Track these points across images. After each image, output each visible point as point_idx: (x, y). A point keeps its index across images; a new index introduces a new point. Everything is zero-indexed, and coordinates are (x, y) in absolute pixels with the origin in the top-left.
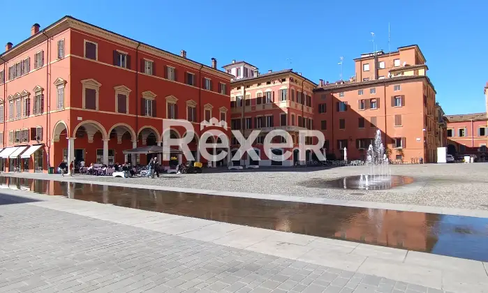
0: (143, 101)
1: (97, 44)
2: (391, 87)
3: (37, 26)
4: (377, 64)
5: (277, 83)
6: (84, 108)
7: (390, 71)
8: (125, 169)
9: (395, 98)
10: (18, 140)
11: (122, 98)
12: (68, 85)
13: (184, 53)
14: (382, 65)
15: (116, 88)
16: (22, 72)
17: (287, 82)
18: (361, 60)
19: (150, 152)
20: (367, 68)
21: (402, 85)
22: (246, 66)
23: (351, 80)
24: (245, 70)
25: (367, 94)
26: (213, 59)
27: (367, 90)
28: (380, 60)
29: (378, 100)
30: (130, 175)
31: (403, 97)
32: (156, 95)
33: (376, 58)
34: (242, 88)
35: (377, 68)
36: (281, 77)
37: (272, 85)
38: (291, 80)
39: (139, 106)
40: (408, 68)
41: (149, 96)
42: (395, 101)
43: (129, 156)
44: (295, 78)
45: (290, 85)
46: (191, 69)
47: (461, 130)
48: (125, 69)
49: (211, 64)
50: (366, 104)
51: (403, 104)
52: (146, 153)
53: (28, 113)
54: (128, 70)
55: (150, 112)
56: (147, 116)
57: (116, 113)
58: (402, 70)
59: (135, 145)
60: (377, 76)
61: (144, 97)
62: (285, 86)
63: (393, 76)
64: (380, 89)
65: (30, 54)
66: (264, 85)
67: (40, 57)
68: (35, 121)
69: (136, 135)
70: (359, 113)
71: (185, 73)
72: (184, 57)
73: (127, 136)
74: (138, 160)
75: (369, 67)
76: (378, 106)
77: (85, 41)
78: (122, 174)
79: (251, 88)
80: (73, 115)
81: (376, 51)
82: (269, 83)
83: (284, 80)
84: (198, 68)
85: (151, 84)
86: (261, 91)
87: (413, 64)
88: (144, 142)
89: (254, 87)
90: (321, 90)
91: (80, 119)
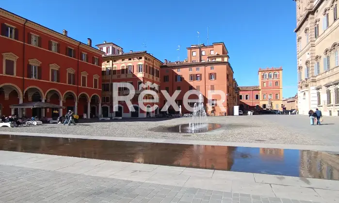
0: (30, 67)
2: (208, 67)
4: (201, 52)
5: (136, 60)
7: (208, 57)
8: (11, 120)
9: (211, 75)
14: (203, 53)
15: (4, 55)
17: (143, 59)
18: (191, 49)
19: (35, 107)
20: (194, 54)
21: (215, 67)
22: (114, 46)
23: (185, 61)
24: (113, 49)
25: (194, 71)
26: (89, 39)
27: (194, 68)
28: (202, 49)
29: (201, 75)
30: (16, 125)
31: (215, 74)
32: (41, 63)
33: (200, 48)
34: (111, 61)
35: (201, 55)
36: (139, 56)
37: (132, 60)
38: (146, 58)
40: (218, 56)
42: (211, 76)
43: (16, 110)
44: (148, 57)
45: (145, 62)
46: (71, 45)
47: (247, 96)
48: (13, 39)
49: (88, 43)
50: (194, 77)
51: (215, 79)
52: (31, 107)
54: (15, 40)
55: (35, 76)
56: (33, 78)
57: (4, 74)
58: (215, 57)
59: (21, 101)
60: (201, 60)
61: (30, 64)
62: (141, 62)
63: (210, 61)
64: (202, 68)
66: (127, 61)
69: (23, 93)
70: (190, 83)
71: (66, 48)
73: (14, 94)
74: (24, 113)
75: (196, 53)
76: (201, 79)
78: (8, 124)
79: (117, 62)
81: (200, 44)
82: (130, 59)
83: (141, 58)
84: (77, 44)
85: (35, 53)
86: (123, 65)
87: (221, 54)
88: (30, 99)
89: (120, 61)
90: (166, 66)
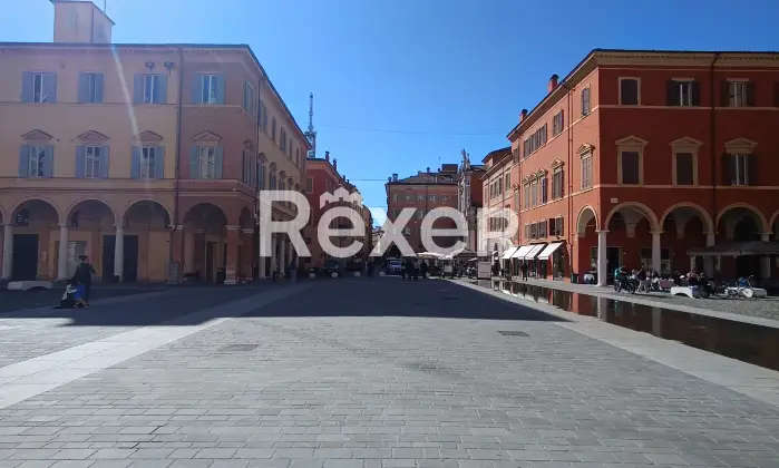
0: (728, 159)
1: (639, 80)
3: (555, 77)
6: (620, 184)
10: (534, 237)
11: (685, 160)
12: (597, 152)
15: (673, 144)
16: (538, 145)
19: (744, 253)
30: (704, 294)
32: (754, 144)
39: (721, 168)
41: (739, 148)
43: (699, 261)
48: (690, 107)
52: (736, 254)
53: (545, 199)
54: (696, 108)
55: (742, 178)
56: (737, 185)
57: (675, 185)
59: (711, 241)
61: (728, 151)
65: (547, 119)
67: (559, 119)
68: (553, 209)
69: (713, 221)
73: (696, 224)
74: (718, 267)
77: (620, 79)
78: (688, 291)
80: (605, 195)
85: (744, 126)
88: (730, 233)
91: (614, 200)
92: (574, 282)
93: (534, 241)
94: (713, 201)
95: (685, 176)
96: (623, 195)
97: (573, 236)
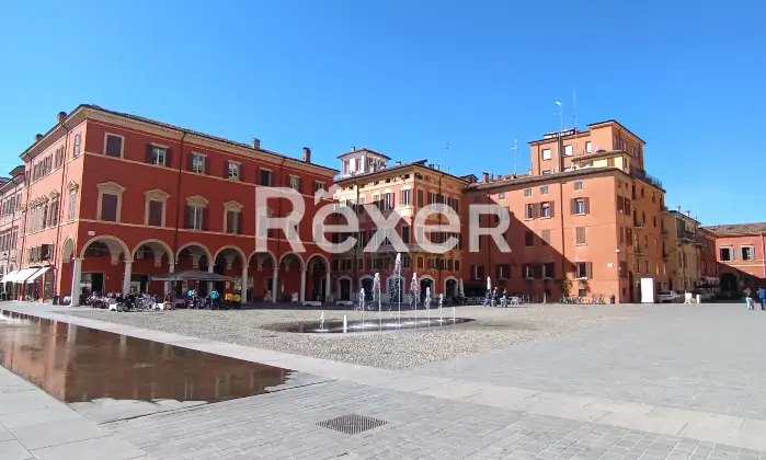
0: (189, 210)
1: (123, 138)
2: (571, 184)
4: (562, 149)
5: (400, 181)
6: (98, 220)
7: (575, 161)
9: (575, 202)
10: (32, 260)
11: (156, 207)
12: (80, 190)
13: (257, 142)
14: (569, 151)
15: (147, 193)
16: (45, 172)
17: (412, 179)
18: (538, 143)
20: (547, 154)
21: (586, 182)
22: (370, 156)
25: (536, 195)
27: (535, 190)
28: (565, 143)
29: (552, 204)
31: (587, 200)
32: (207, 202)
33: (560, 140)
34: (356, 187)
35: (562, 156)
36: (402, 171)
37: (392, 183)
38: (418, 176)
39: (183, 215)
40: (601, 154)
41: (197, 203)
42: (577, 205)
44: (423, 173)
45: (416, 184)
46: (265, 163)
48: (163, 167)
49: (302, 156)
50: (536, 210)
51: (587, 211)
53: (44, 227)
54: (168, 168)
55: (198, 224)
56: (195, 230)
57: (146, 225)
58: (591, 158)
60: (563, 169)
61: (189, 204)
62: (408, 184)
63: (578, 168)
64: (554, 188)
66: (382, 184)
67: (61, 154)
68: (47, 236)
70: (525, 223)
71: (257, 170)
72: (257, 149)
75: (550, 153)
76: (552, 214)
77: (106, 134)
79: (366, 188)
80: (83, 229)
81: (564, 130)
82: (388, 181)
83: (407, 177)
84: (278, 162)
85: (202, 187)
86: (377, 193)
87: (609, 148)
88: (196, 264)
89: (370, 187)
91: (91, 233)
92: (55, 303)
93: (33, 265)
94: (175, 240)
95: (155, 220)
96: (99, 229)
97: (59, 261)
